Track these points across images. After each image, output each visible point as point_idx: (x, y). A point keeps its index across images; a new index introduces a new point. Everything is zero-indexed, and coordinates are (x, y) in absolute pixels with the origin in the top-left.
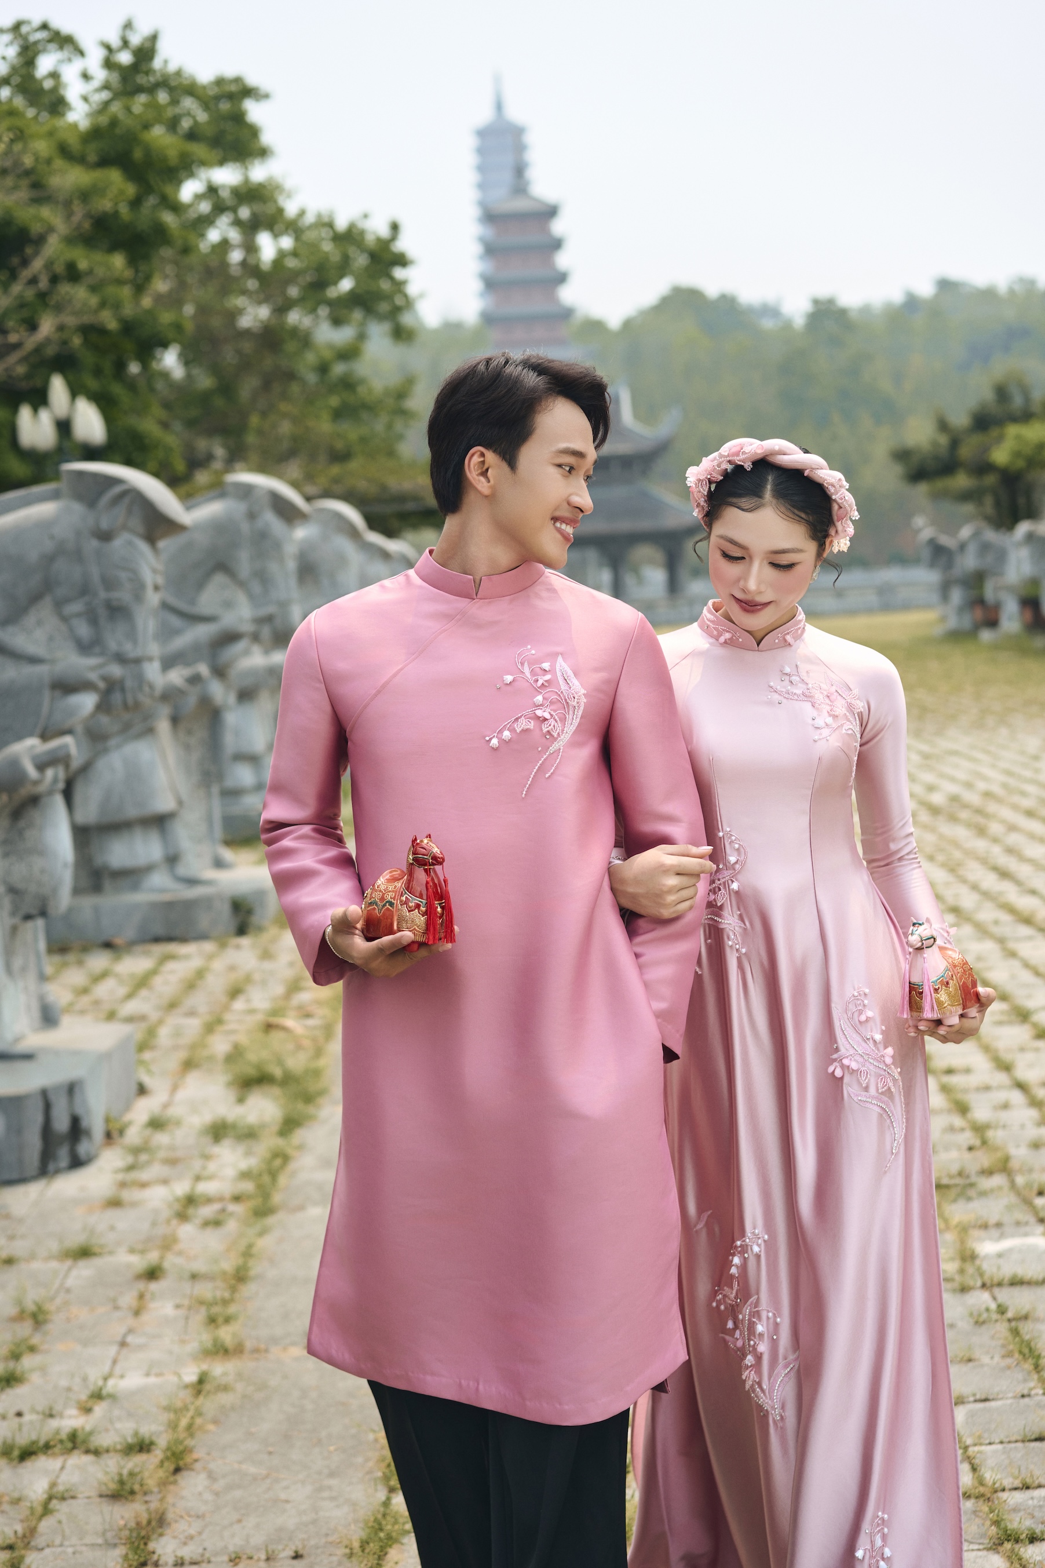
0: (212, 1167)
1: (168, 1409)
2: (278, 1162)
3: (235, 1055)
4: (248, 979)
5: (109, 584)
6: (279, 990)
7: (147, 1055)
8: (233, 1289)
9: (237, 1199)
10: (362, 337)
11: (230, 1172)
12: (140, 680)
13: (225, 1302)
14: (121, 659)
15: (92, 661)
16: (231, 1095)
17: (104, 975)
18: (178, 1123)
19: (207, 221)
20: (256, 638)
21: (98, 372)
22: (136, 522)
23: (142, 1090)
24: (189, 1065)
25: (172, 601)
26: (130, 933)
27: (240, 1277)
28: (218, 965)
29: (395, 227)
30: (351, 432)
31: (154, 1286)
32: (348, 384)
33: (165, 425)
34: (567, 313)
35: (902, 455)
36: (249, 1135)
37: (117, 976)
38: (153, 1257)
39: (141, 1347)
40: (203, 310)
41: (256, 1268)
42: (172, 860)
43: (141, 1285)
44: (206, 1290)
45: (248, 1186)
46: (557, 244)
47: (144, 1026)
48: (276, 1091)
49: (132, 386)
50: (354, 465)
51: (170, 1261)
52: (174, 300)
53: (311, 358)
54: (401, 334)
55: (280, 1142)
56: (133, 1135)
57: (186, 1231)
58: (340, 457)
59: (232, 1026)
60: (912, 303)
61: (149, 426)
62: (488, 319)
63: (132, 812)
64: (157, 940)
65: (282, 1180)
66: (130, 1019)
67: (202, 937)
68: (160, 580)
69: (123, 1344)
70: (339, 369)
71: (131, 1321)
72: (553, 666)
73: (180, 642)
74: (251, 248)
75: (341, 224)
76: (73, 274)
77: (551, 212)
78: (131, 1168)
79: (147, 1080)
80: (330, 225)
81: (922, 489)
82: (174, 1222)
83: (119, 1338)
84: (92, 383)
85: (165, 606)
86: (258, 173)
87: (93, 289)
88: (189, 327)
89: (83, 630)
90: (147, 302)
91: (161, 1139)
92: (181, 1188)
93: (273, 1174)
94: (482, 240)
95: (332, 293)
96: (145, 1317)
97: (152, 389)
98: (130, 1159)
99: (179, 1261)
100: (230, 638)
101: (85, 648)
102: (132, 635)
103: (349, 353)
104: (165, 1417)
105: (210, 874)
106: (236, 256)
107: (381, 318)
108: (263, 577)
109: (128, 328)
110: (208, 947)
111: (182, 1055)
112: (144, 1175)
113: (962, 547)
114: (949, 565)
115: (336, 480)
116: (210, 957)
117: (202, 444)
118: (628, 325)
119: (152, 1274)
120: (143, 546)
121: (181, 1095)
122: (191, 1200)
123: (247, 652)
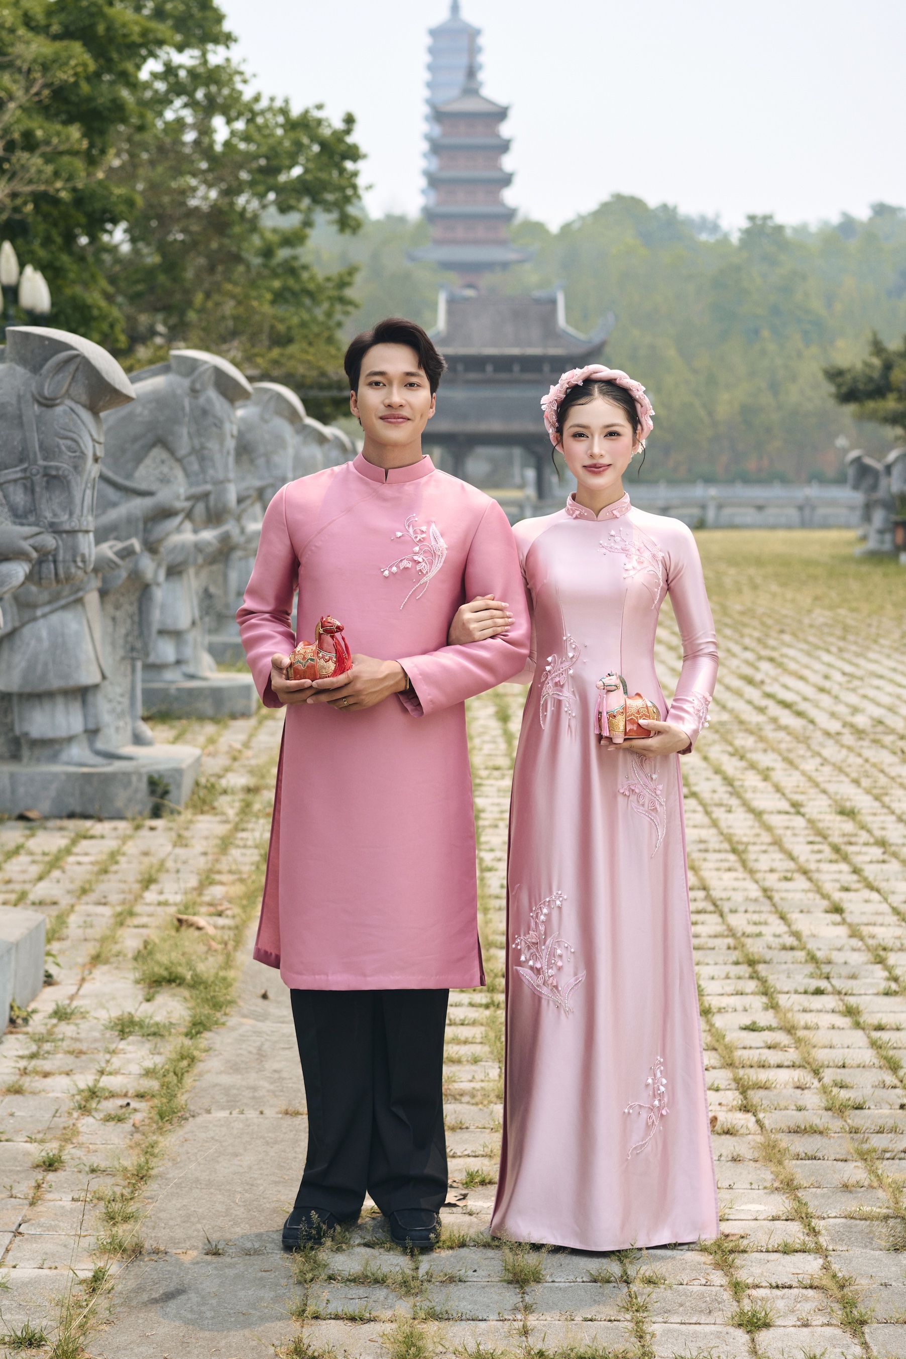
0: (116, 1062)
1: (59, 1303)
2: (185, 1063)
3: (145, 954)
4: (162, 867)
5: (48, 452)
6: (193, 882)
7: (55, 946)
8: (134, 1188)
9: (140, 1096)
10: (308, 223)
11: (135, 1069)
12: (74, 550)
13: (124, 1199)
14: (55, 529)
15: (27, 530)
16: (140, 992)
17: (17, 850)
18: (84, 1016)
19: (164, 101)
20: (189, 515)
21: (47, 241)
22: (80, 391)
23: (49, 980)
24: (97, 959)
25: (110, 474)
26: (45, 806)
27: (141, 1176)
28: (131, 848)
29: (350, 120)
30: (293, 316)
31: (51, 1176)
32: (291, 270)
33: (109, 298)
34: (509, 215)
35: (835, 375)
36: (155, 1033)
37: (31, 853)
38: (52, 1148)
39: (35, 1237)
40: (154, 187)
41: (158, 1167)
42: (92, 733)
43: (39, 1175)
44: (106, 1186)
45: (153, 1085)
46: (504, 147)
47: (54, 911)
48: (186, 993)
49: (81, 259)
50: (293, 349)
51: (69, 1153)
52: (128, 174)
53: (256, 241)
54: (347, 224)
55: (187, 1042)
56: (37, 1024)
57: (87, 1124)
58: (282, 340)
59: (144, 920)
60: (848, 226)
61: (94, 298)
62: (430, 216)
63: (56, 683)
64: (71, 816)
65: (188, 1080)
66: (40, 904)
67: (119, 816)
68: (100, 452)
69: (17, 1233)
70: (283, 254)
71: (26, 1211)
72: (428, 529)
73: (113, 515)
74: (205, 131)
75: (296, 111)
76: (29, 143)
77: (501, 114)
78: (33, 1056)
79: (53, 970)
80: (284, 111)
81: (851, 408)
82: (75, 1114)
83: (14, 1228)
84: (42, 253)
85: (103, 478)
86: (217, 56)
87: (49, 159)
88: (140, 201)
89: (19, 497)
90: (100, 175)
91: (66, 1029)
92: (85, 1080)
93: (180, 1076)
94: (428, 138)
95: (282, 178)
96: (40, 1208)
97: (99, 261)
98: (34, 1048)
99: (77, 1153)
100: (165, 513)
101: (19, 516)
102: (68, 506)
103: (293, 239)
104: (57, 1312)
105: (129, 750)
106: (190, 137)
107: (328, 207)
108: (200, 454)
109: (80, 199)
110: (123, 826)
111: (91, 949)
112: (46, 1065)
113: (888, 469)
114: (874, 487)
115: (276, 363)
116: (125, 839)
117: (144, 319)
118: (566, 228)
119: (51, 1165)
120: (86, 415)
121: (87, 987)
122: (93, 1093)
123: (178, 530)
